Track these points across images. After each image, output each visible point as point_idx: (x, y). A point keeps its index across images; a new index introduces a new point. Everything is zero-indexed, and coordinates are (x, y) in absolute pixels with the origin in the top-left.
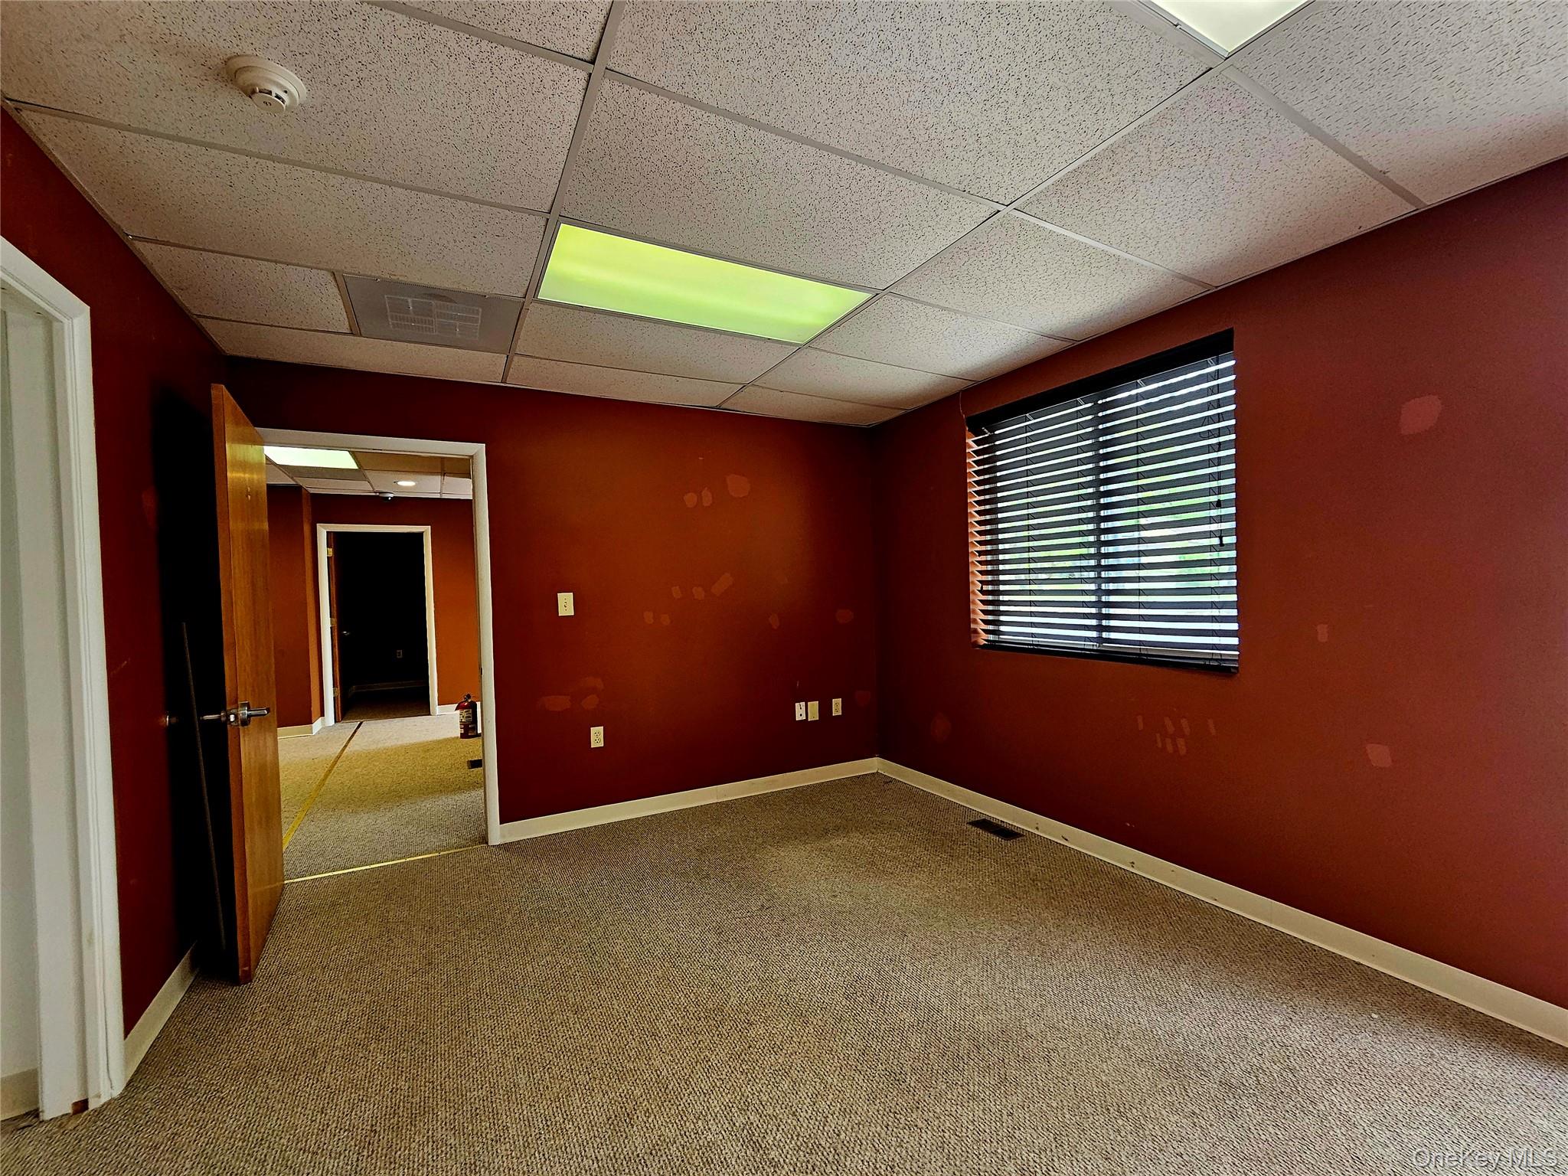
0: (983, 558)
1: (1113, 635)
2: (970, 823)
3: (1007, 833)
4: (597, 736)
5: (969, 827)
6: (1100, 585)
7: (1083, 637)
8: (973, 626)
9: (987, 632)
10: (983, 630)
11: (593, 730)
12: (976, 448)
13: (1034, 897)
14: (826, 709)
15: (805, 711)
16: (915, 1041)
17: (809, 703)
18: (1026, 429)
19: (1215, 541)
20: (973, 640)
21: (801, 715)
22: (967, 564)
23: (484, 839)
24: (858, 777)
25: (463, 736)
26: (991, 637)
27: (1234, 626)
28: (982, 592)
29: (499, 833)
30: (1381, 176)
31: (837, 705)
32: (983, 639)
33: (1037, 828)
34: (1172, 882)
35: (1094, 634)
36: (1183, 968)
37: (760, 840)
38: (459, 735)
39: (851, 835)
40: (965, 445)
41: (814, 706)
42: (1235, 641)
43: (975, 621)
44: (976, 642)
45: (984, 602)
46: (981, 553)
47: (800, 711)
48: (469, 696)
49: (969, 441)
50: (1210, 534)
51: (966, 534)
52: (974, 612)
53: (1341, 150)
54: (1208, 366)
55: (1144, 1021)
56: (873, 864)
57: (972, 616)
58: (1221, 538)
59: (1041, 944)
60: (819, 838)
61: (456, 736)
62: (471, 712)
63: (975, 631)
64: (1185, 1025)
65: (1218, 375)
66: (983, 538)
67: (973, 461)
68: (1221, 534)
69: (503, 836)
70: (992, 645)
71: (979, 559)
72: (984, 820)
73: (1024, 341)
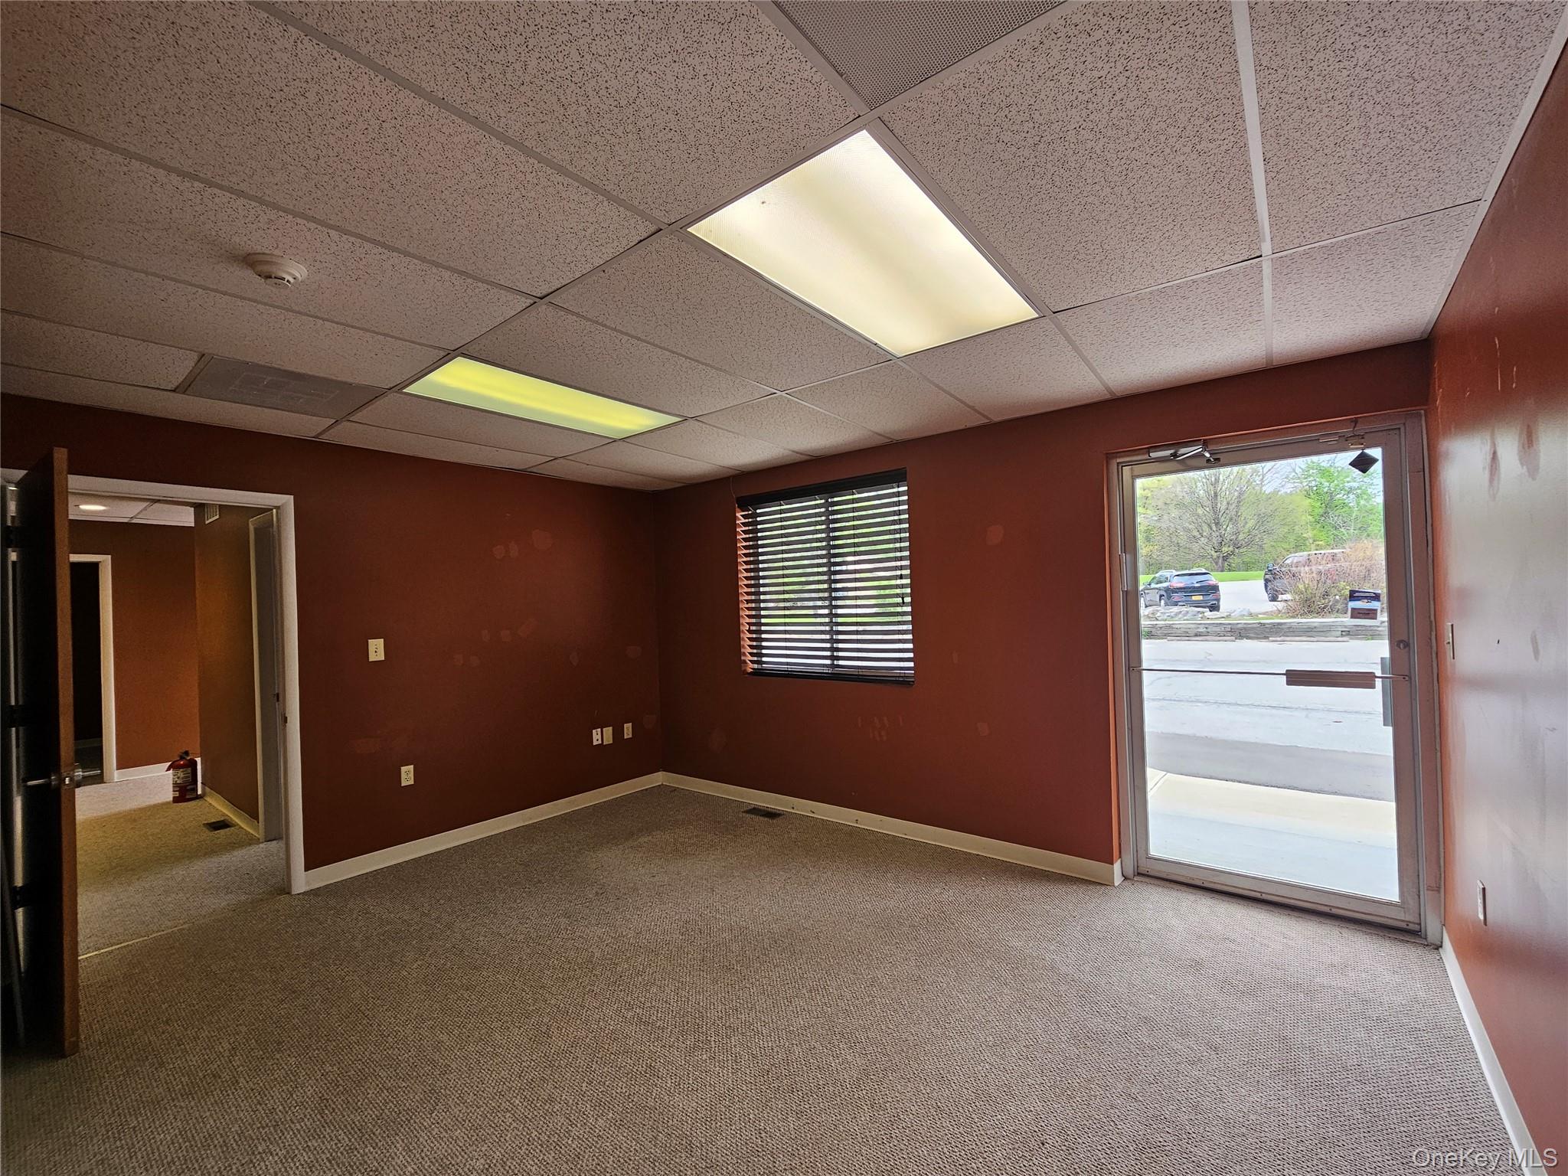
0: (750, 605)
1: (841, 663)
2: (744, 812)
3: (772, 815)
4: (407, 775)
5: (744, 814)
6: (832, 628)
7: (821, 663)
8: (743, 658)
9: (753, 662)
10: (750, 661)
11: (404, 769)
12: (743, 521)
13: (796, 852)
14: (618, 733)
15: (601, 736)
16: (735, 947)
17: (604, 729)
18: (781, 512)
19: (899, 600)
20: (743, 669)
21: (598, 740)
22: (738, 609)
23: (285, 889)
24: (646, 790)
25: (176, 800)
26: (756, 666)
27: (911, 655)
28: (750, 631)
29: (303, 880)
30: (972, 408)
31: (628, 730)
32: (751, 667)
33: (793, 808)
34: (880, 828)
35: (828, 662)
36: (889, 875)
37: (576, 848)
38: (172, 799)
39: (654, 833)
40: (735, 518)
41: (608, 731)
42: (911, 664)
43: (744, 654)
44: (745, 670)
45: (750, 639)
46: (748, 601)
47: (596, 737)
48: (187, 753)
49: (738, 515)
50: (897, 596)
51: (737, 587)
52: (744, 647)
53: (952, 395)
54: (893, 488)
55: (869, 906)
56: (677, 850)
57: (742, 650)
58: (903, 599)
59: (805, 878)
60: (627, 839)
61: (168, 800)
62: (190, 771)
63: (745, 662)
64: (892, 904)
65: (899, 494)
66: (749, 590)
67: (742, 531)
68: (903, 596)
69: (308, 883)
70: (757, 673)
71: (747, 606)
72: (754, 808)
73: (781, 453)
